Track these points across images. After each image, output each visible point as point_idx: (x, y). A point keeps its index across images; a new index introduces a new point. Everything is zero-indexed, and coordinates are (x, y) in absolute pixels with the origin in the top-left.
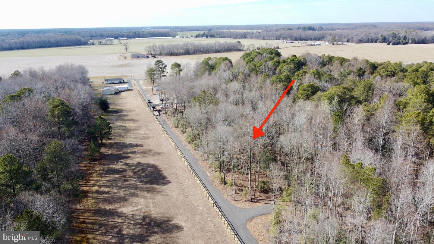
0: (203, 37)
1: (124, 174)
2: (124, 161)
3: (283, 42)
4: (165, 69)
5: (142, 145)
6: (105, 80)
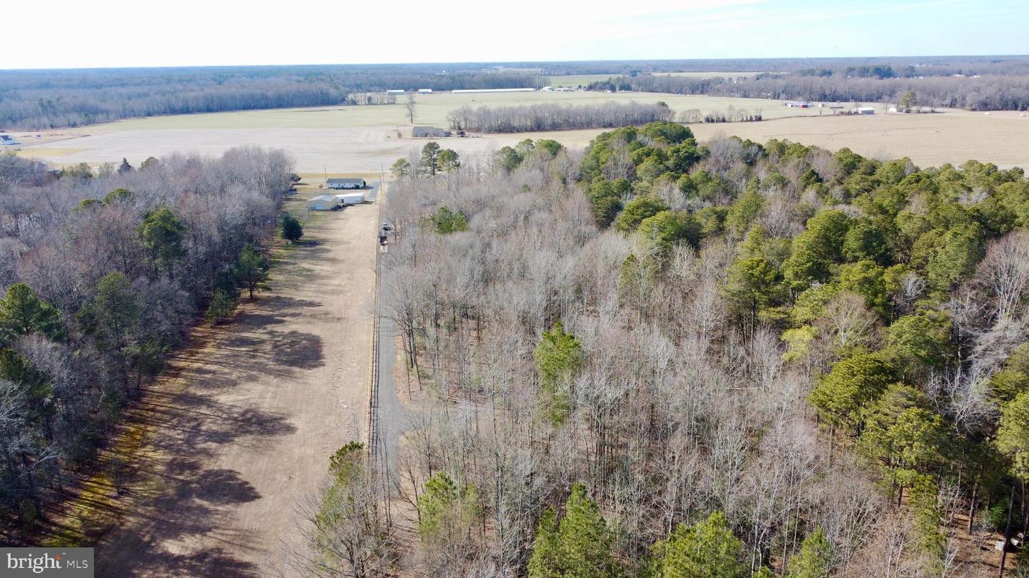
0: (605, 89)
2: (269, 327)
3: (786, 105)
5: (320, 303)
6: (328, 182)
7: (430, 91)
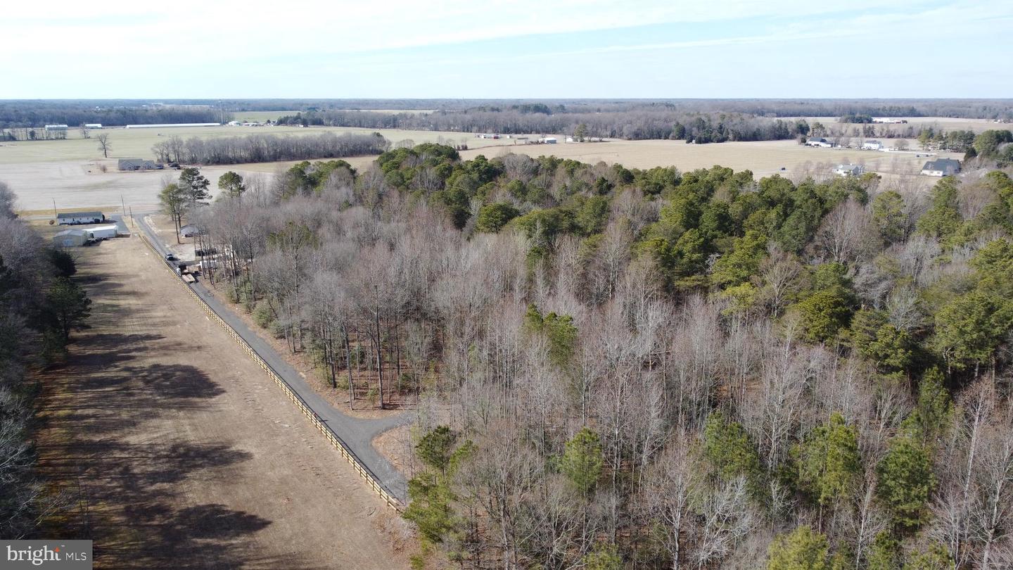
0: (296, 123)
1: (125, 385)
2: (122, 364)
3: (479, 136)
4: (206, 188)
5: (159, 335)
6: (58, 217)
7: (99, 125)
